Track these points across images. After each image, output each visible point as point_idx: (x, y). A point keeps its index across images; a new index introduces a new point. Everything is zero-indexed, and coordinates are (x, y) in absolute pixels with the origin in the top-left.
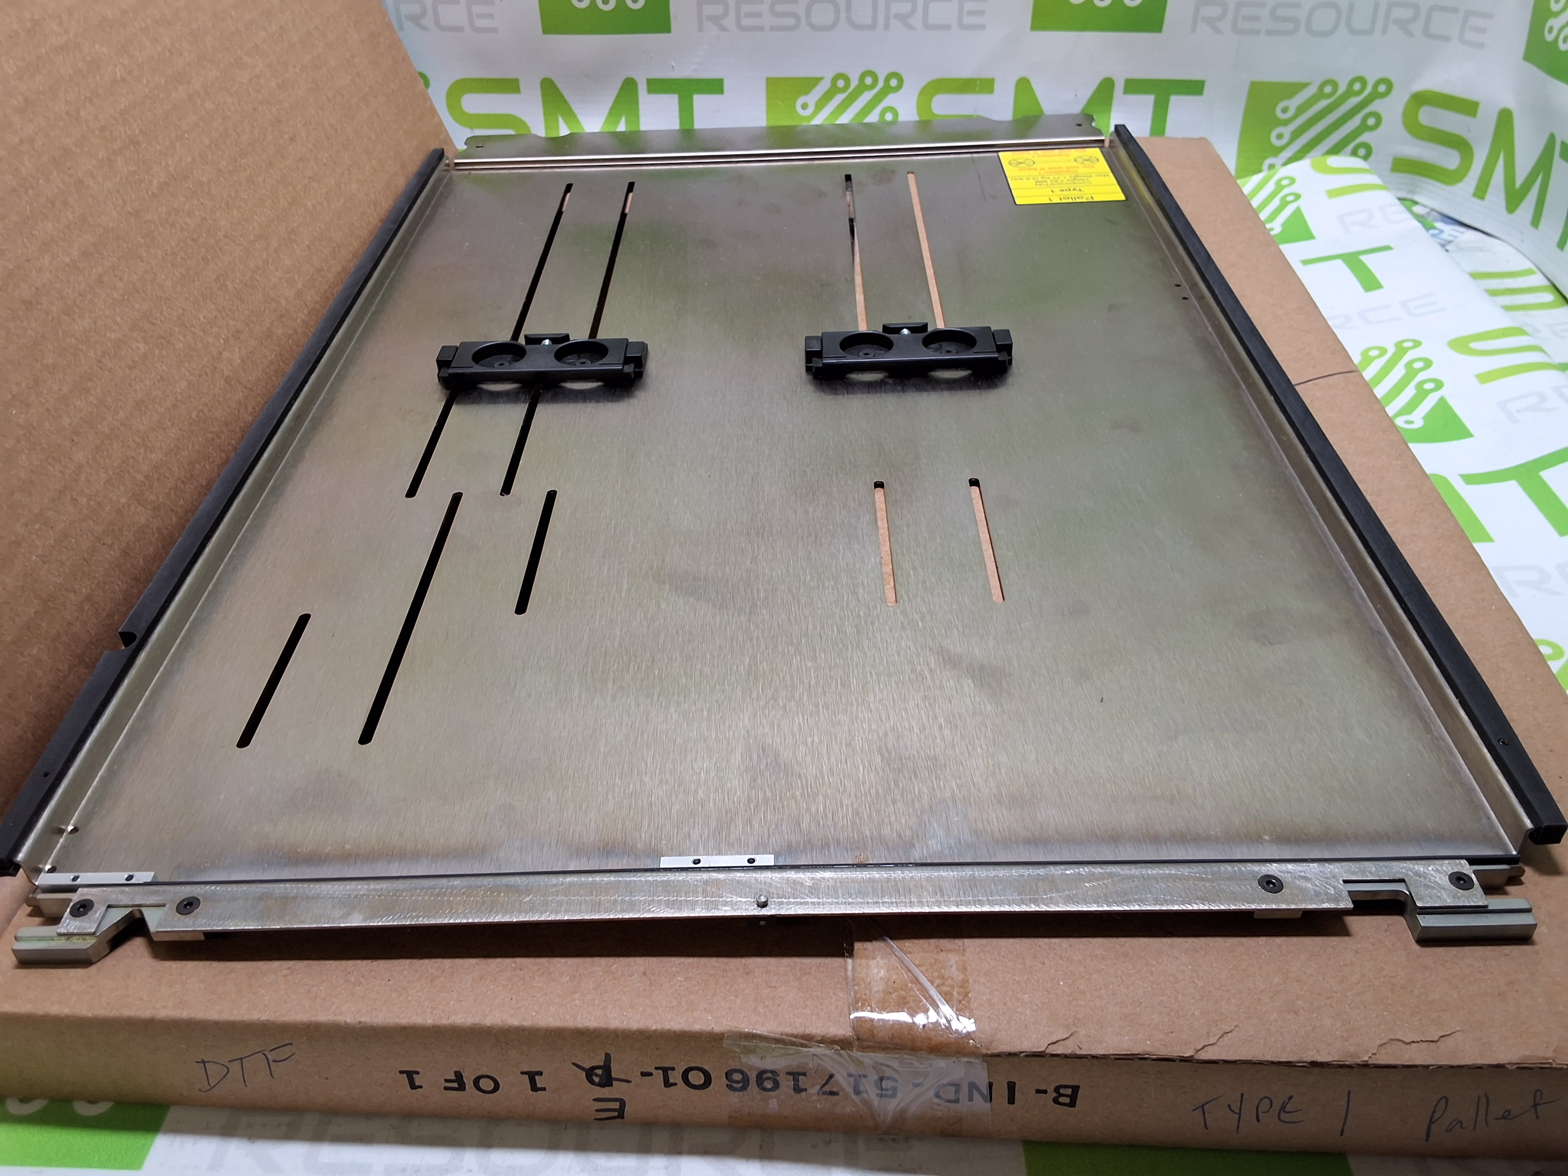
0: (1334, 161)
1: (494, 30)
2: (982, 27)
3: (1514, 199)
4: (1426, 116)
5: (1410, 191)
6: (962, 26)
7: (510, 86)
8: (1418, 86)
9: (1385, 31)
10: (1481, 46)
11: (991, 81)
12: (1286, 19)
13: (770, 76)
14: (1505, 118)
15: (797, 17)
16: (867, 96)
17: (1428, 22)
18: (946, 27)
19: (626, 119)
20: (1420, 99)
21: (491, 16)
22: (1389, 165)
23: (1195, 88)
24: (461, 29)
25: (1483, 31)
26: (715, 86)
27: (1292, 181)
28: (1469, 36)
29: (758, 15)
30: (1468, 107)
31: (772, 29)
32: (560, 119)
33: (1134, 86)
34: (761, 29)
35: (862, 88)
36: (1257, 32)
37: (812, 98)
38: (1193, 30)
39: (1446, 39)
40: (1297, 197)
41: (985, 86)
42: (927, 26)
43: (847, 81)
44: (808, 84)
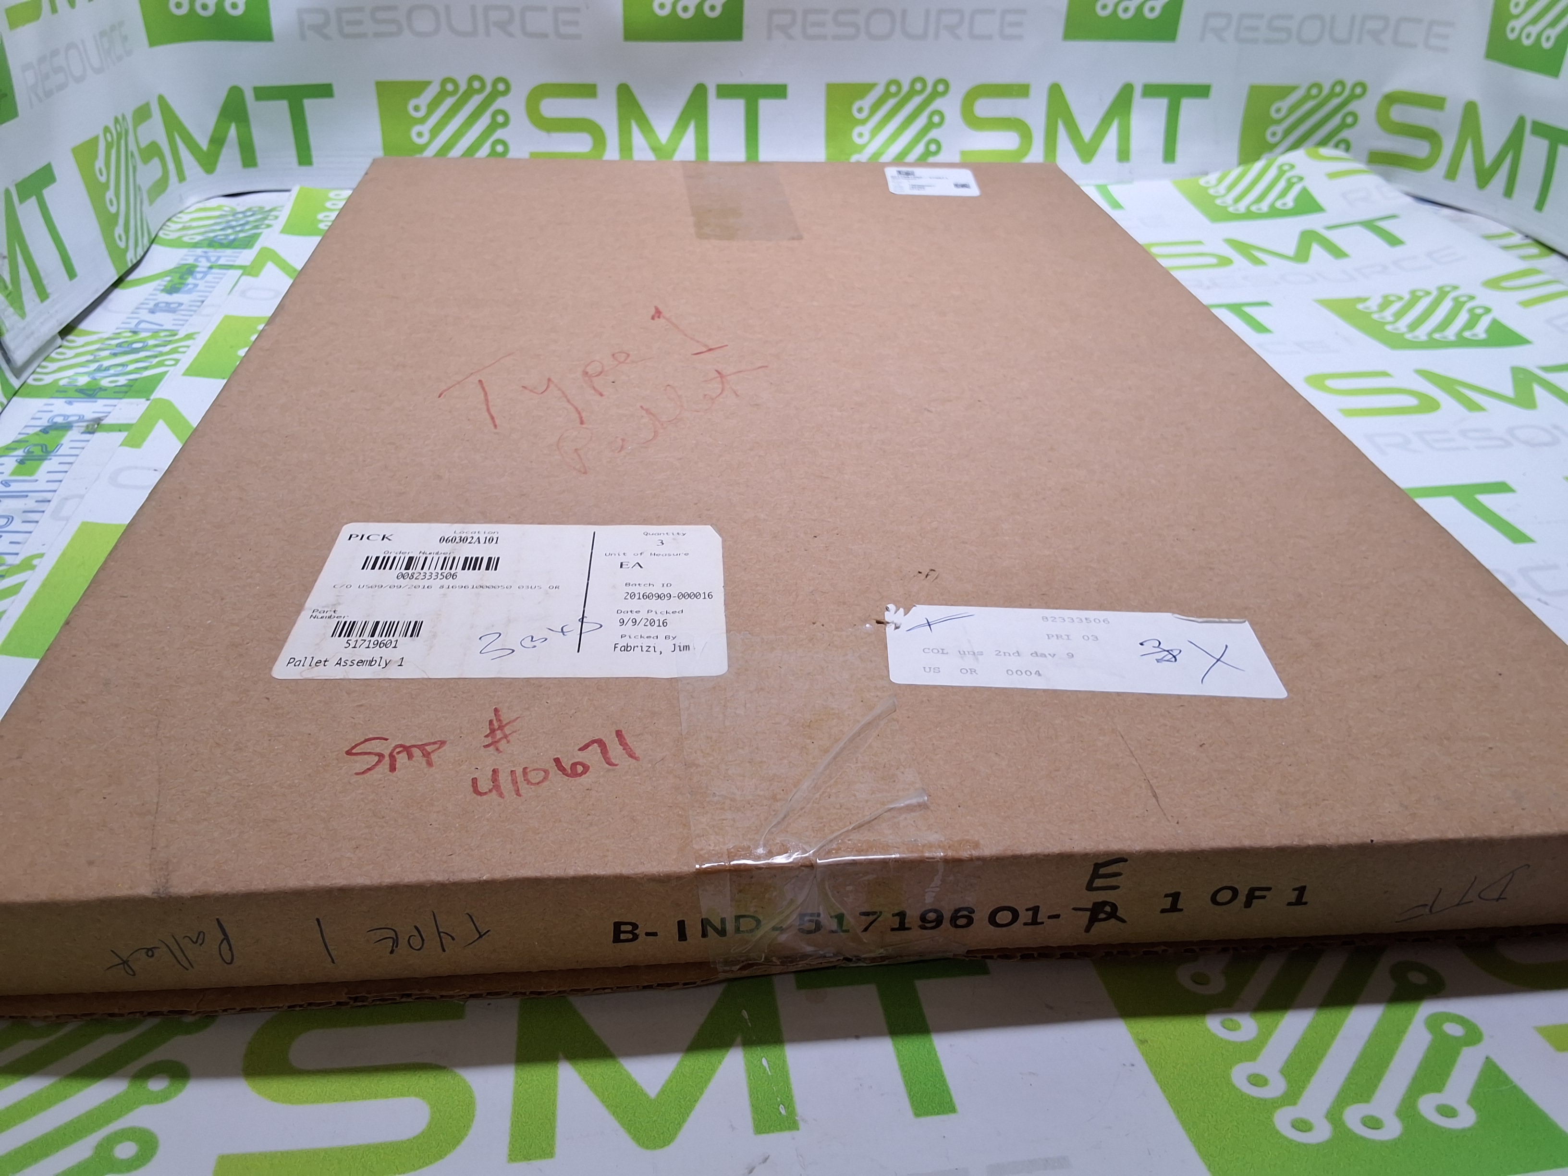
0: (1324, 151)
1: (578, 37)
2: (1020, 37)
3: (1483, 177)
4: (1396, 113)
6: (1002, 35)
7: (588, 91)
8: (1390, 87)
9: (1360, 40)
10: (1445, 50)
11: (1027, 87)
12: (1280, 29)
13: (830, 81)
14: (1470, 110)
15: (857, 27)
16: (917, 100)
17: (1396, 32)
18: (990, 37)
19: (696, 123)
20: (1391, 99)
21: (576, 23)
22: (1365, 156)
23: (1202, 91)
24: (545, 36)
25: (1446, 37)
26: (778, 91)
27: (1292, 167)
28: (1433, 42)
29: (823, 25)
30: (1436, 103)
31: (834, 37)
32: (633, 122)
33: (1151, 91)
34: (824, 38)
35: (912, 93)
36: (1256, 41)
37: (867, 103)
38: (1202, 40)
39: (1413, 46)
40: (1301, 179)
41: (1021, 91)
42: (973, 36)
43: (899, 86)
44: (863, 89)
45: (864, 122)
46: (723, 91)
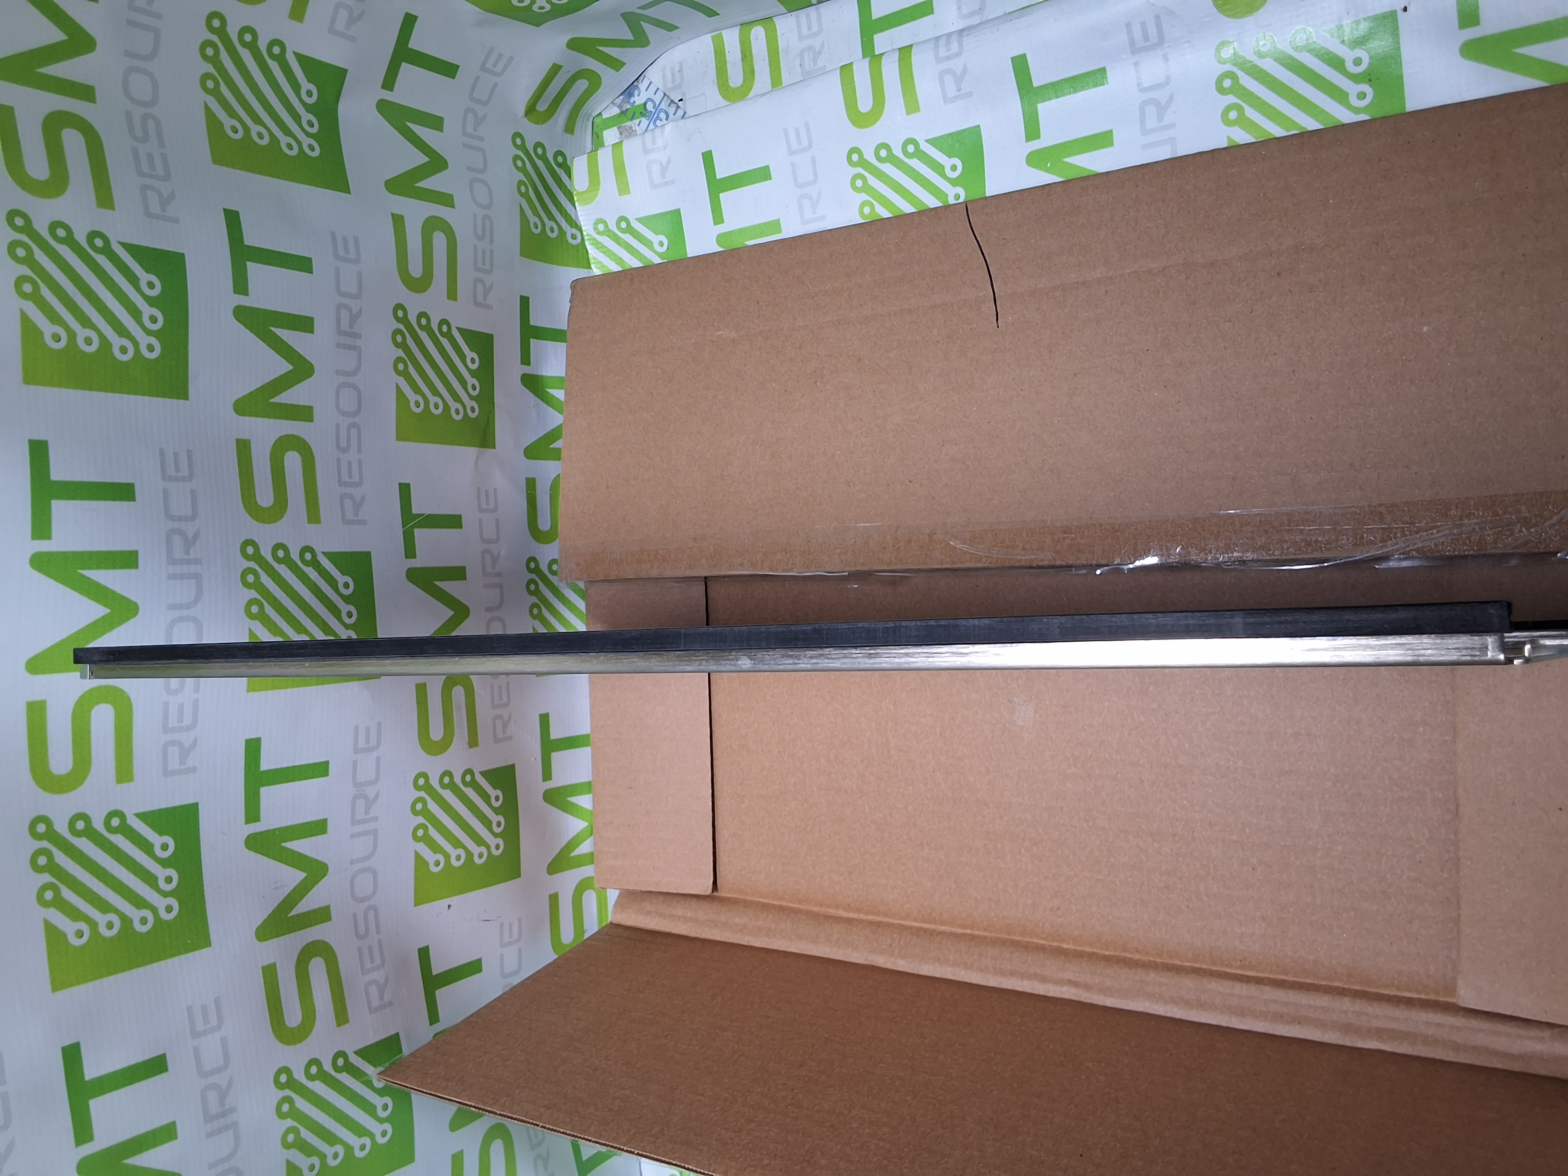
1: (520, 920)
2: (495, 490)
3: (641, 42)
4: (544, 106)
5: (588, 119)
6: (495, 510)
7: (554, 899)
8: (522, 112)
9: (481, 139)
10: (511, 59)
11: (528, 480)
12: (484, 227)
14: (574, 44)
17: (478, 102)
19: (570, 796)
20: (531, 110)
21: (511, 925)
22: (570, 135)
23: (525, 304)
24: (520, 950)
25: (500, 57)
26: (544, 720)
28: (499, 68)
30: (553, 72)
32: (572, 855)
33: (525, 356)
36: (492, 251)
38: (490, 307)
39: (495, 87)
40: (623, 219)
42: (497, 540)
43: (533, 606)
46: (547, 775)
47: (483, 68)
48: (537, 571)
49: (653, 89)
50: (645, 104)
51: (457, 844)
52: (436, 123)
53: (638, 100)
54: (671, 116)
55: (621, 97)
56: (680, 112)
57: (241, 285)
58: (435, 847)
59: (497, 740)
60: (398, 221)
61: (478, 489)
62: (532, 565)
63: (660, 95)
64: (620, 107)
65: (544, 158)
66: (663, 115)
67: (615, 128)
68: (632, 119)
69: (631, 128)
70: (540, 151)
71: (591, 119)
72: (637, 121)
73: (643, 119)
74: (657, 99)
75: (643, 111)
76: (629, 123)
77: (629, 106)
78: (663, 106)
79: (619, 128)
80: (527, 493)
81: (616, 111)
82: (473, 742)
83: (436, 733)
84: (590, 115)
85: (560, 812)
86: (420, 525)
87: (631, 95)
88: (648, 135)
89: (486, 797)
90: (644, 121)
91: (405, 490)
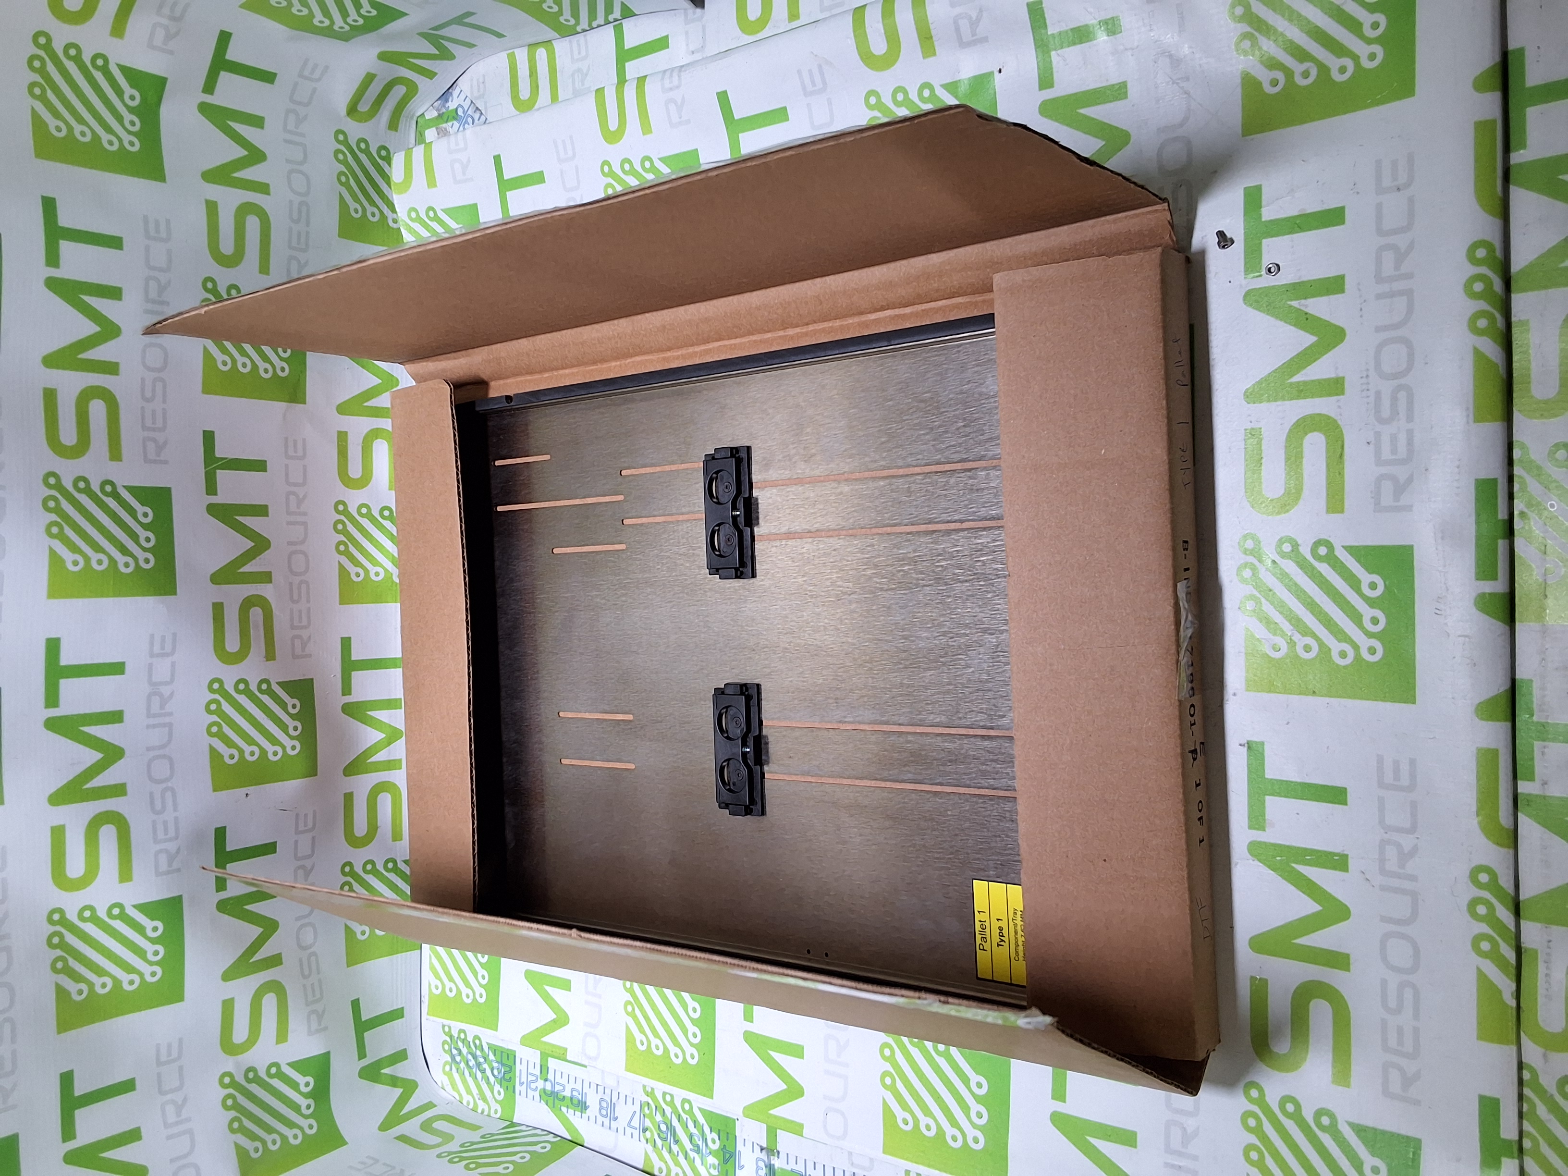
0: (397, 179)
1: (315, 813)
2: (304, 440)
3: (446, 56)
4: (365, 107)
5: (412, 118)
6: (303, 457)
7: (349, 798)
8: (343, 111)
9: (303, 135)
10: (327, 68)
11: (339, 433)
12: (300, 212)
13: (338, 602)
14: (384, 57)
15: (301, 582)
16: (350, 528)
17: (299, 103)
18: (305, 468)
19: (369, 711)
20: (353, 111)
21: (306, 815)
22: (393, 132)
24: (313, 838)
25: (316, 66)
26: (346, 643)
28: (316, 75)
29: (300, 612)
30: (368, 79)
31: (308, 601)
32: (368, 761)
34: (309, 610)
35: (345, 532)
36: (308, 233)
37: (352, 569)
39: (314, 90)
41: (342, 437)
42: (304, 484)
43: (340, 543)
44: (343, 572)
45: (366, 571)
46: (347, 689)
47: (301, 75)
48: (346, 513)
49: (462, 97)
50: (457, 109)
51: (251, 741)
52: (257, 122)
53: (452, 105)
54: (476, 121)
55: (439, 102)
56: (483, 118)
57: (53, 259)
58: (229, 743)
59: (295, 657)
60: (212, 207)
61: (286, 439)
62: (341, 507)
63: (468, 102)
64: (438, 110)
65: (367, 152)
66: (470, 120)
67: (434, 129)
68: (447, 122)
69: (446, 129)
70: (363, 146)
71: (415, 119)
72: (450, 124)
73: (455, 122)
74: (466, 105)
75: (455, 116)
76: (444, 125)
77: (444, 110)
78: (470, 112)
79: (437, 129)
80: (338, 445)
81: (435, 114)
82: (270, 655)
83: (232, 644)
84: (413, 115)
85: (359, 723)
86: (222, 467)
87: (447, 101)
88: (460, 135)
89: (283, 705)
90: (456, 123)
91: (209, 437)
